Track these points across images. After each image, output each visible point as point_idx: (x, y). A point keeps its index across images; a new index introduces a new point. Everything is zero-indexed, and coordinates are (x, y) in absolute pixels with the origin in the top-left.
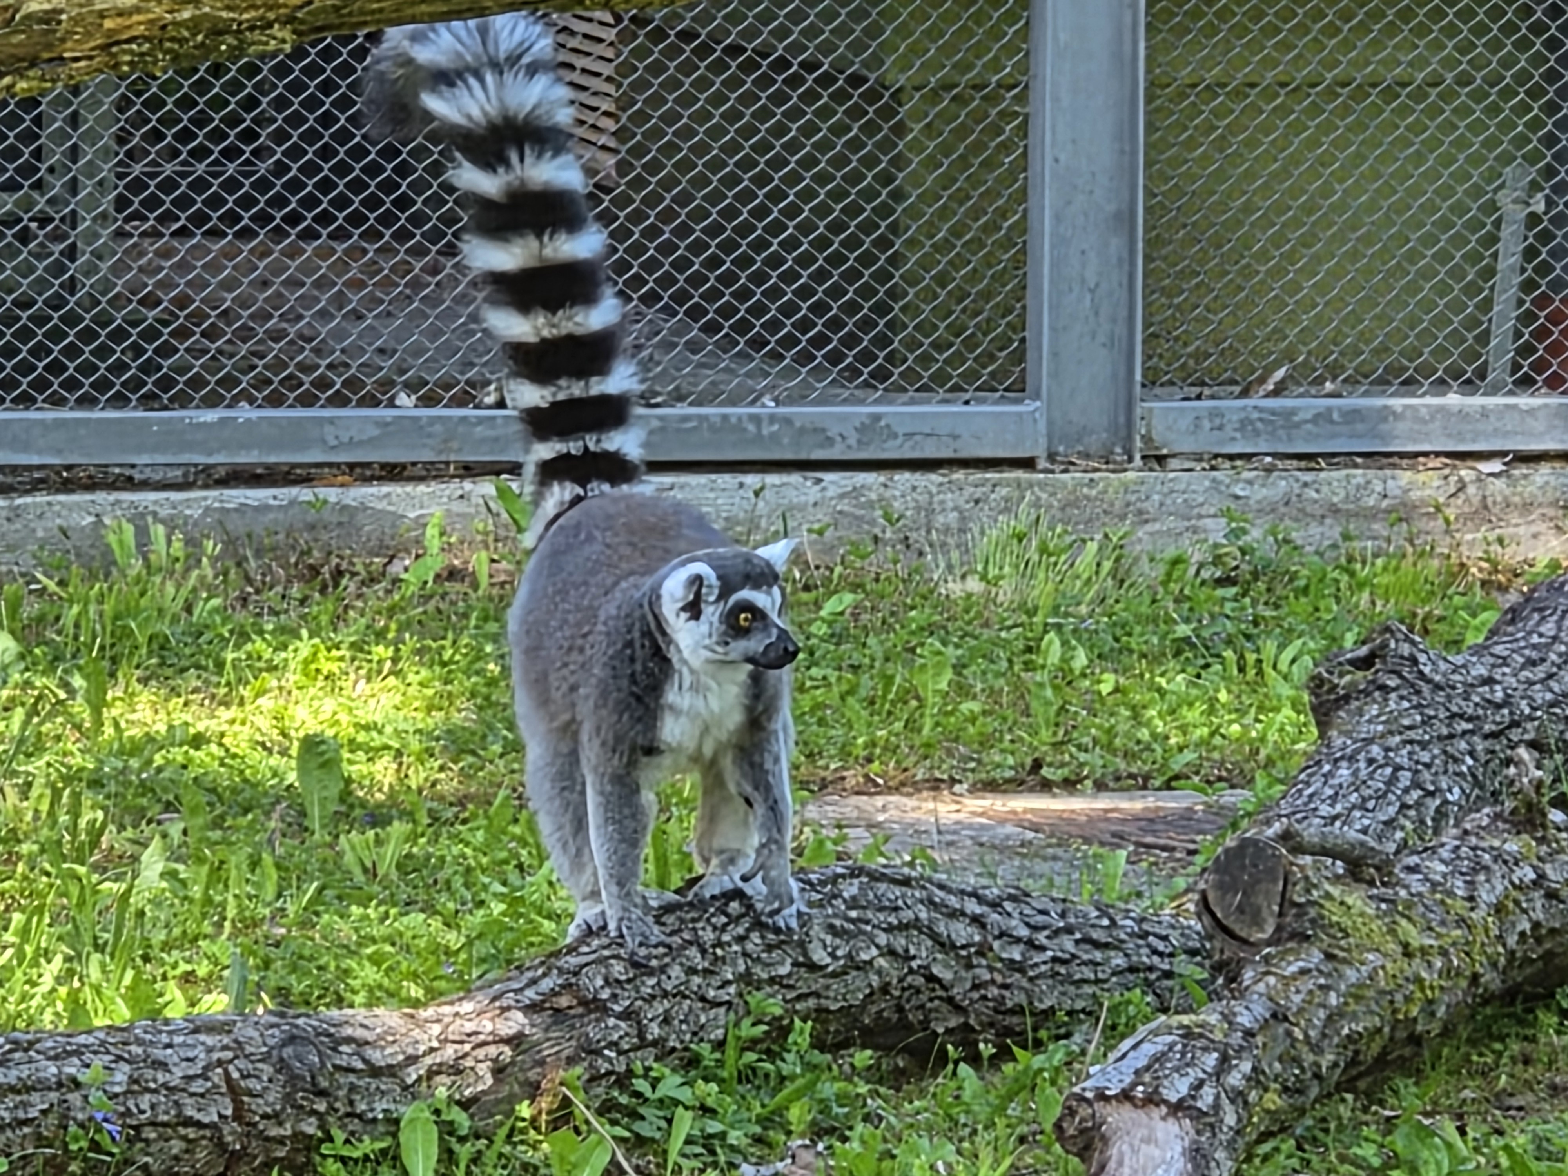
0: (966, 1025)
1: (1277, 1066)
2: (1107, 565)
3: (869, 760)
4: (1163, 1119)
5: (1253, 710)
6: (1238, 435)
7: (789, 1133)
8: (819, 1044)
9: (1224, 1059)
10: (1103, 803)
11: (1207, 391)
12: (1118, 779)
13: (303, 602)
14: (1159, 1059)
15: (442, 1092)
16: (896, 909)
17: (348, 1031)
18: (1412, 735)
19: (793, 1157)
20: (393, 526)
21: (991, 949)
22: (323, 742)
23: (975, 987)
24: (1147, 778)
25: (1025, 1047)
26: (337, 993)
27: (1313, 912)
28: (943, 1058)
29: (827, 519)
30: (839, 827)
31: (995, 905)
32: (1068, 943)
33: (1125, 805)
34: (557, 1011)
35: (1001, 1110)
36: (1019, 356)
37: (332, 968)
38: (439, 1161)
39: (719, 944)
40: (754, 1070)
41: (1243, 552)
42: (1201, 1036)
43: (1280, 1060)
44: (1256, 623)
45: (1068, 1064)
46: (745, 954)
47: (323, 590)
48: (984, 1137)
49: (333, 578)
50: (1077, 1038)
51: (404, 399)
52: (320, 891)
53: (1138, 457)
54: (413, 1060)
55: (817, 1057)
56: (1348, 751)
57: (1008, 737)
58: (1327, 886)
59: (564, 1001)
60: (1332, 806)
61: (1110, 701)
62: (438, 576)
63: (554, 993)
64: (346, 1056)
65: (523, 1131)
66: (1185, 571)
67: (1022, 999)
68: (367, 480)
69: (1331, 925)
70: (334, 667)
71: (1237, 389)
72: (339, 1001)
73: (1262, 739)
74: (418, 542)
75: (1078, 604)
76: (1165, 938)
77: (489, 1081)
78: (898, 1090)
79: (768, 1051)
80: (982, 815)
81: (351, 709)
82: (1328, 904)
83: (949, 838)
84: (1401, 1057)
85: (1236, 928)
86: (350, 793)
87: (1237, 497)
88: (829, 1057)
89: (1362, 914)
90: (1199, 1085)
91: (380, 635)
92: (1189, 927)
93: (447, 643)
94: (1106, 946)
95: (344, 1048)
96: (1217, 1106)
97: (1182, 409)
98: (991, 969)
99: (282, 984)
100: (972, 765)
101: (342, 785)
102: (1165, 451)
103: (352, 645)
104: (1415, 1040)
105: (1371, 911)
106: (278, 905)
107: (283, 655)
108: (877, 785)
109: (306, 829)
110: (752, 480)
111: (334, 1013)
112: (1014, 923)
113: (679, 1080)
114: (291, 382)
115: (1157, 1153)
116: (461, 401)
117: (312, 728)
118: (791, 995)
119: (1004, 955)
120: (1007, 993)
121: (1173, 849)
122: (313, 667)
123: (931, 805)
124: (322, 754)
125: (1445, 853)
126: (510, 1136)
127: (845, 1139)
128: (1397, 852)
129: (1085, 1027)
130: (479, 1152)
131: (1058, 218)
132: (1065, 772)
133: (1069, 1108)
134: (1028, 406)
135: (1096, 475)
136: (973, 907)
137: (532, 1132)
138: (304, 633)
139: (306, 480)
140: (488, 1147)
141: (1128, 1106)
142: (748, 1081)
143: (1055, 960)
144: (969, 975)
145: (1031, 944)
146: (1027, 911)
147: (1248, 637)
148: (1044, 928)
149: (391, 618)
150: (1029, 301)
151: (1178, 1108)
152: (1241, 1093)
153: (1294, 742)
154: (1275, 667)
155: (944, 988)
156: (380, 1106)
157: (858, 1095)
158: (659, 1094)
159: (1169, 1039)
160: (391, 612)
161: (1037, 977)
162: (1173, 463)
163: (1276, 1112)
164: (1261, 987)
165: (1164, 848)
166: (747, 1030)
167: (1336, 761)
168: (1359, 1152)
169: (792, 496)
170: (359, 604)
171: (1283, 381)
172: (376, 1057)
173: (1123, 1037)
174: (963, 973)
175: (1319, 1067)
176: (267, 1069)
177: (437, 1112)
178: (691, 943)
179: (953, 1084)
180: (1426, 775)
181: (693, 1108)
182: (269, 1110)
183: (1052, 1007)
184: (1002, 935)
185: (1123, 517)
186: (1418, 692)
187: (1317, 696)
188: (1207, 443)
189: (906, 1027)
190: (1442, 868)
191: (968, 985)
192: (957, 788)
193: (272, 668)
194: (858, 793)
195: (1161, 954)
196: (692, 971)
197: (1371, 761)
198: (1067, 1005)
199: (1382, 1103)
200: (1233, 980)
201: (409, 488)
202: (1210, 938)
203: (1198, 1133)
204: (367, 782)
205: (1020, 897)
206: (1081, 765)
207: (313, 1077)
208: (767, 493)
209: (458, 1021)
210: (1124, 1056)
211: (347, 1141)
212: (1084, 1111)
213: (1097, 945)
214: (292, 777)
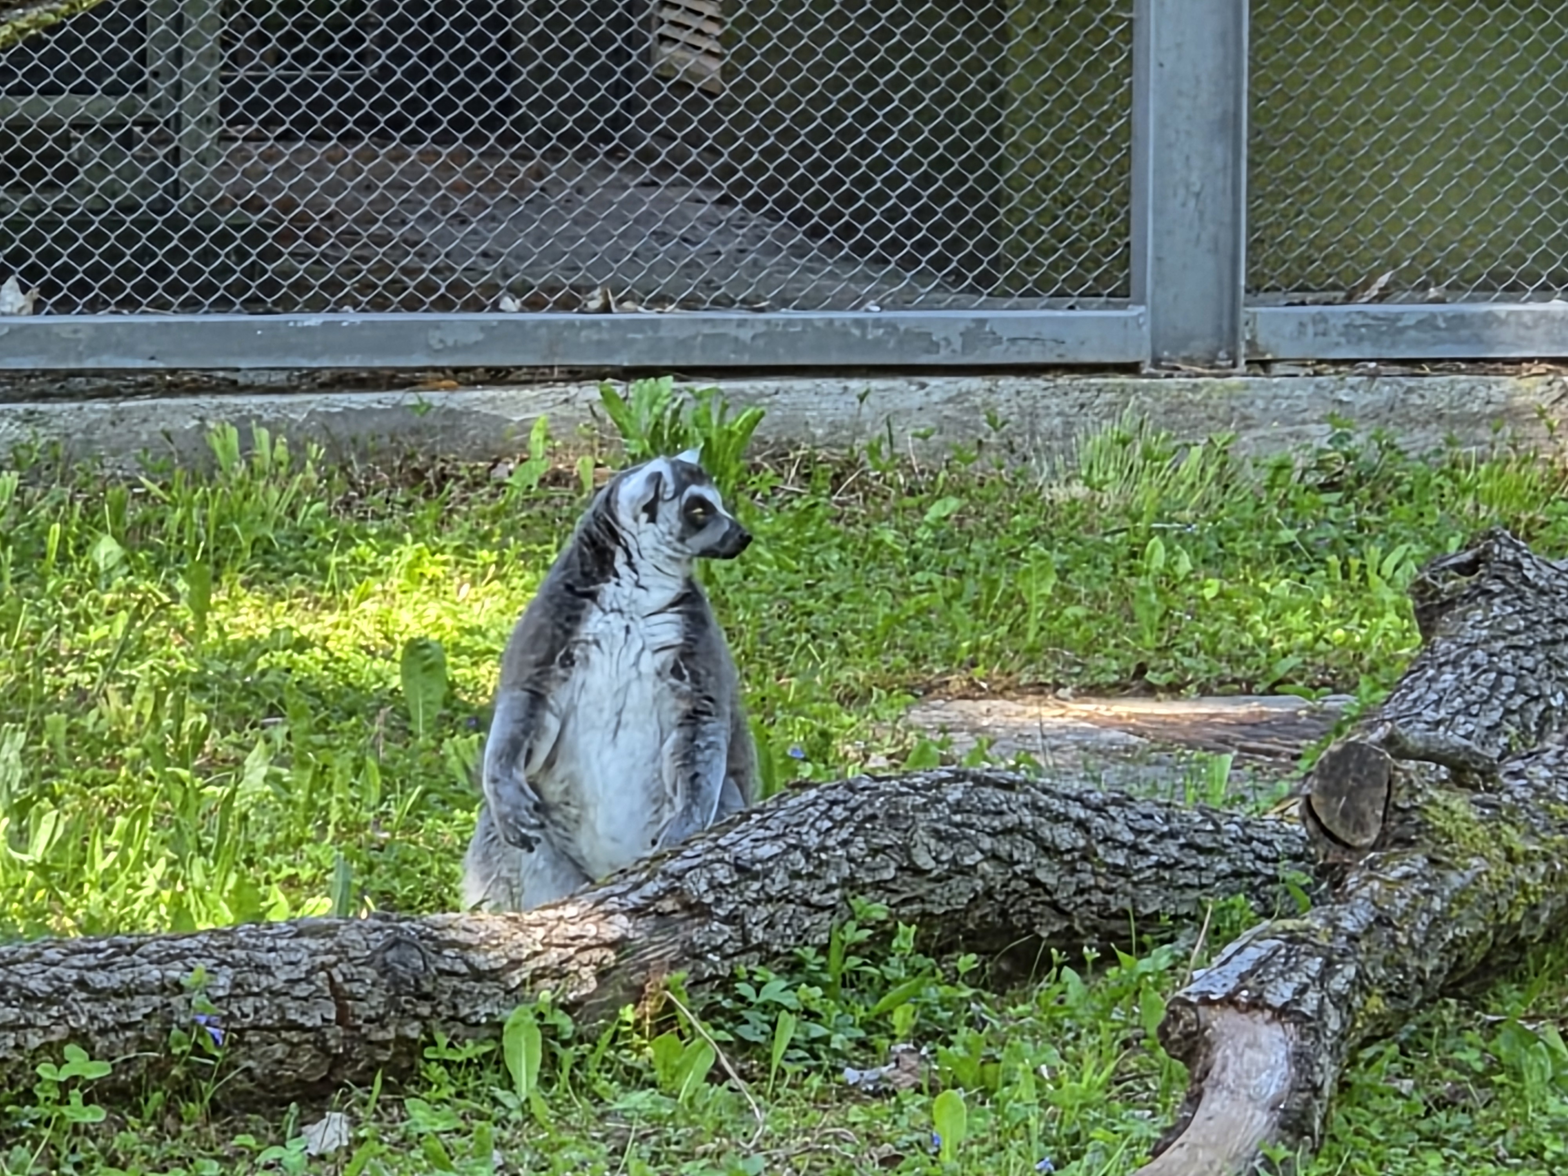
0: (1070, 928)
1: (1382, 972)
2: (1212, 470)
3: (974, 664)
4: (1267, 1023)
5: (1357, 615)
6: (1343, 340)
7: (893, 1037)
8: (922, 948)
9: (1329, 963)
10: (1207, 707)
11: (1309, 297)
12: (1221, 683)
13: (407, 505)
14: (1263, 963)
15: (546, 996)
16: (1001, 813)
17: (452, 935)
18: (1515, 640)
19: (897, 1061)
20: (497, 429)
21: (1096, 854)
22: (426, 646)
23: (1080, 892)
24: (1251, 683)
25: (1129, 952)
26: (440, 897)
27: (1416, 817)
28: (1047, 962)
29: (932, 425)
30: (943, 730)
31: (1099, 809)
32: (1172, 848)
33: (1229, 709)
34: (661, 915)
35: (1104, 1014)
36: (1124, 262)
37: (436, 871)
38: (543, 1065)
39: (823, 848)
40: (857, 973)
41: (1348, 459)
42: (1304, 941)
43: (1385, 966)
44: (1360, 529)
45: (1172, 968)
46: (851, 860)
47: (427, 494)
48: (1088, 1041)
49: (438, 483)
50: (1182, 942)
51: (509, 304)
52: (424, 794)
53: (1242, 361)
54: (516, 963)
55: (920, 960)
56: (1452, 656)
57: (1113, 642)
58: (1431, 792)
59: (668, 905)
60: (1436, 711)
61: (1214, 605)
62: (542, 481)
63: (657, 897)
64: (449, 960)
65: (626, 1035)
66: (1289, 477)
67: (1127, 904)
68: (472, 384)
69: (1434, 830)
70: (438, 571)
71: (1341, 295)
72: (443, 905)
73: (1366, 644)
74: (523, 446)
75: (1183, 509)
76: (1268, 843)
77: (593, 984)
78: (1002, 994)
79: (872, 956)
80: (1085, 719)
81: (455, 614)
82: (1431, 809)
83: (1055, 742)
84: (1504, 962)
85: (1341, 834)
86: (454, 697)
87: (1341, 402)
88: (932, 960)
89: (1466, 820)
90: (1303, 990)
91: (485, 539)
92: (1294, 832)
93: (552, 547)
94: (1209, 851)
95: (447, 952)
96: (1321, 1010)
97: (1286, 315)
98: (1095, 874)
99: (386, 887)
100: (1077, 669)
101: (446, 689)
102: (1269, 357)
103: (457, 548)
104: (1519, 945)
105: (1474, 816)
106: (383, 808)
107: (387, 559)
108: (981, 689)
109: (411, 733)
110: (856, 385)
111: (438, 917)
112: (1118, 827)
113: (783, 984)
114: (396, 287)
115: (1260, 1057)
116: (566, 305)
117: (416, 631)
118: (894, 901)
119: (1109, 860)
120: (1110, 898)
121: (1277, 754)
122: (418, 571)
123: (1035, 710)
124: (426, 658)
125: (1548, 757)
126: (614, 1040)
127: (948, 1044)
128: (1501, 758)
129: (1188, 931)
130: (583, 1056)
131: (1162, 124)
132: (1168, 677)
133: (1173, 1012)
134: (1134, 311)
135: (1200, 380)
136: (1077, 811)
137: (636, 1037)
138: (408, 537)
139: (409, 384)
140: (592, 1051)
141: (1232, 1010)
142: (852, 986)
143: (1160, 865)
144: (1074, 880)
145: (1134, 848)
146: (1131, 816)
147: (1351, 542)
148: (1149, 832)
149: (494, 522)
150: (1134, 206)
151: (1282, 1013)
152: (1345, 997)
153: (1398, 647)
154: (1379, 572)
155: (1049, 893)
156: (483, 1009)
157: (961, 1000)
158: (762, 998)
159: (1276, 942)
160: (496, 516)
161: (1141, 882)
162: (1277, 368)
163: (1381, 1016)
164: (1365, 892)
165: (1269, 753)
166: (854, 934)
167: (1441, 665)
168: (1463, 1056)
169: (898, 401)
170: (464, 508)
171: (1386, 288)
172: (479, 960)
173: (1227, 941)
174: (1067, 879)
175: (1423, 972)
176: (371, 973)
177: (541, 1016)
178: (795, 847)
179: (1057, 988)
180: (1530, 681)
181: (797, 1012)
182: (373, 1013)
183: (1157, 913)
184: (1106, 839)
185: (1228, 423)
186: (1521, 598)
187: (1422, 601)
188: (1310, 348)
189: (1011, 932)
190: (1546, 773)
191: (1073, 888)
192: (1061, 692)
193: (376, 572)
194: (965, 697)
195: (1265, 860)
196: (796, 875)
197: (1474, 667)
198: (1171, 908)
199: (1485, 1009)
200: (1337, 885)
201: (513, 392)
202: (1314, 842)
203: (1303, 1038)
204: (471, 687)
205: (1124, 801)
206: (1186, 670)
207: (417, 981)
208: (870, 398)
209: (563, 925)
210: (1228, 959)
211: (450, 1045)
212: (1189, 1015)
213: (1202, 850)
214: (396, 681)
